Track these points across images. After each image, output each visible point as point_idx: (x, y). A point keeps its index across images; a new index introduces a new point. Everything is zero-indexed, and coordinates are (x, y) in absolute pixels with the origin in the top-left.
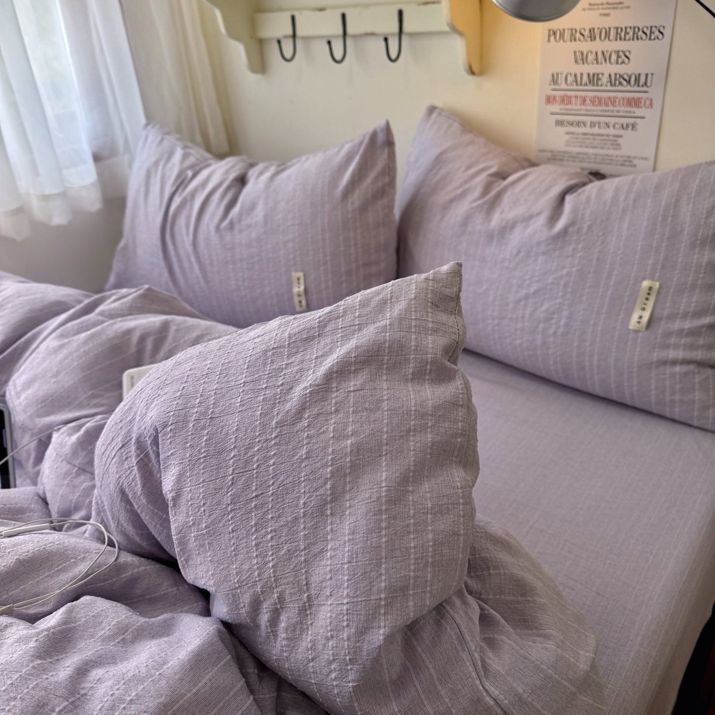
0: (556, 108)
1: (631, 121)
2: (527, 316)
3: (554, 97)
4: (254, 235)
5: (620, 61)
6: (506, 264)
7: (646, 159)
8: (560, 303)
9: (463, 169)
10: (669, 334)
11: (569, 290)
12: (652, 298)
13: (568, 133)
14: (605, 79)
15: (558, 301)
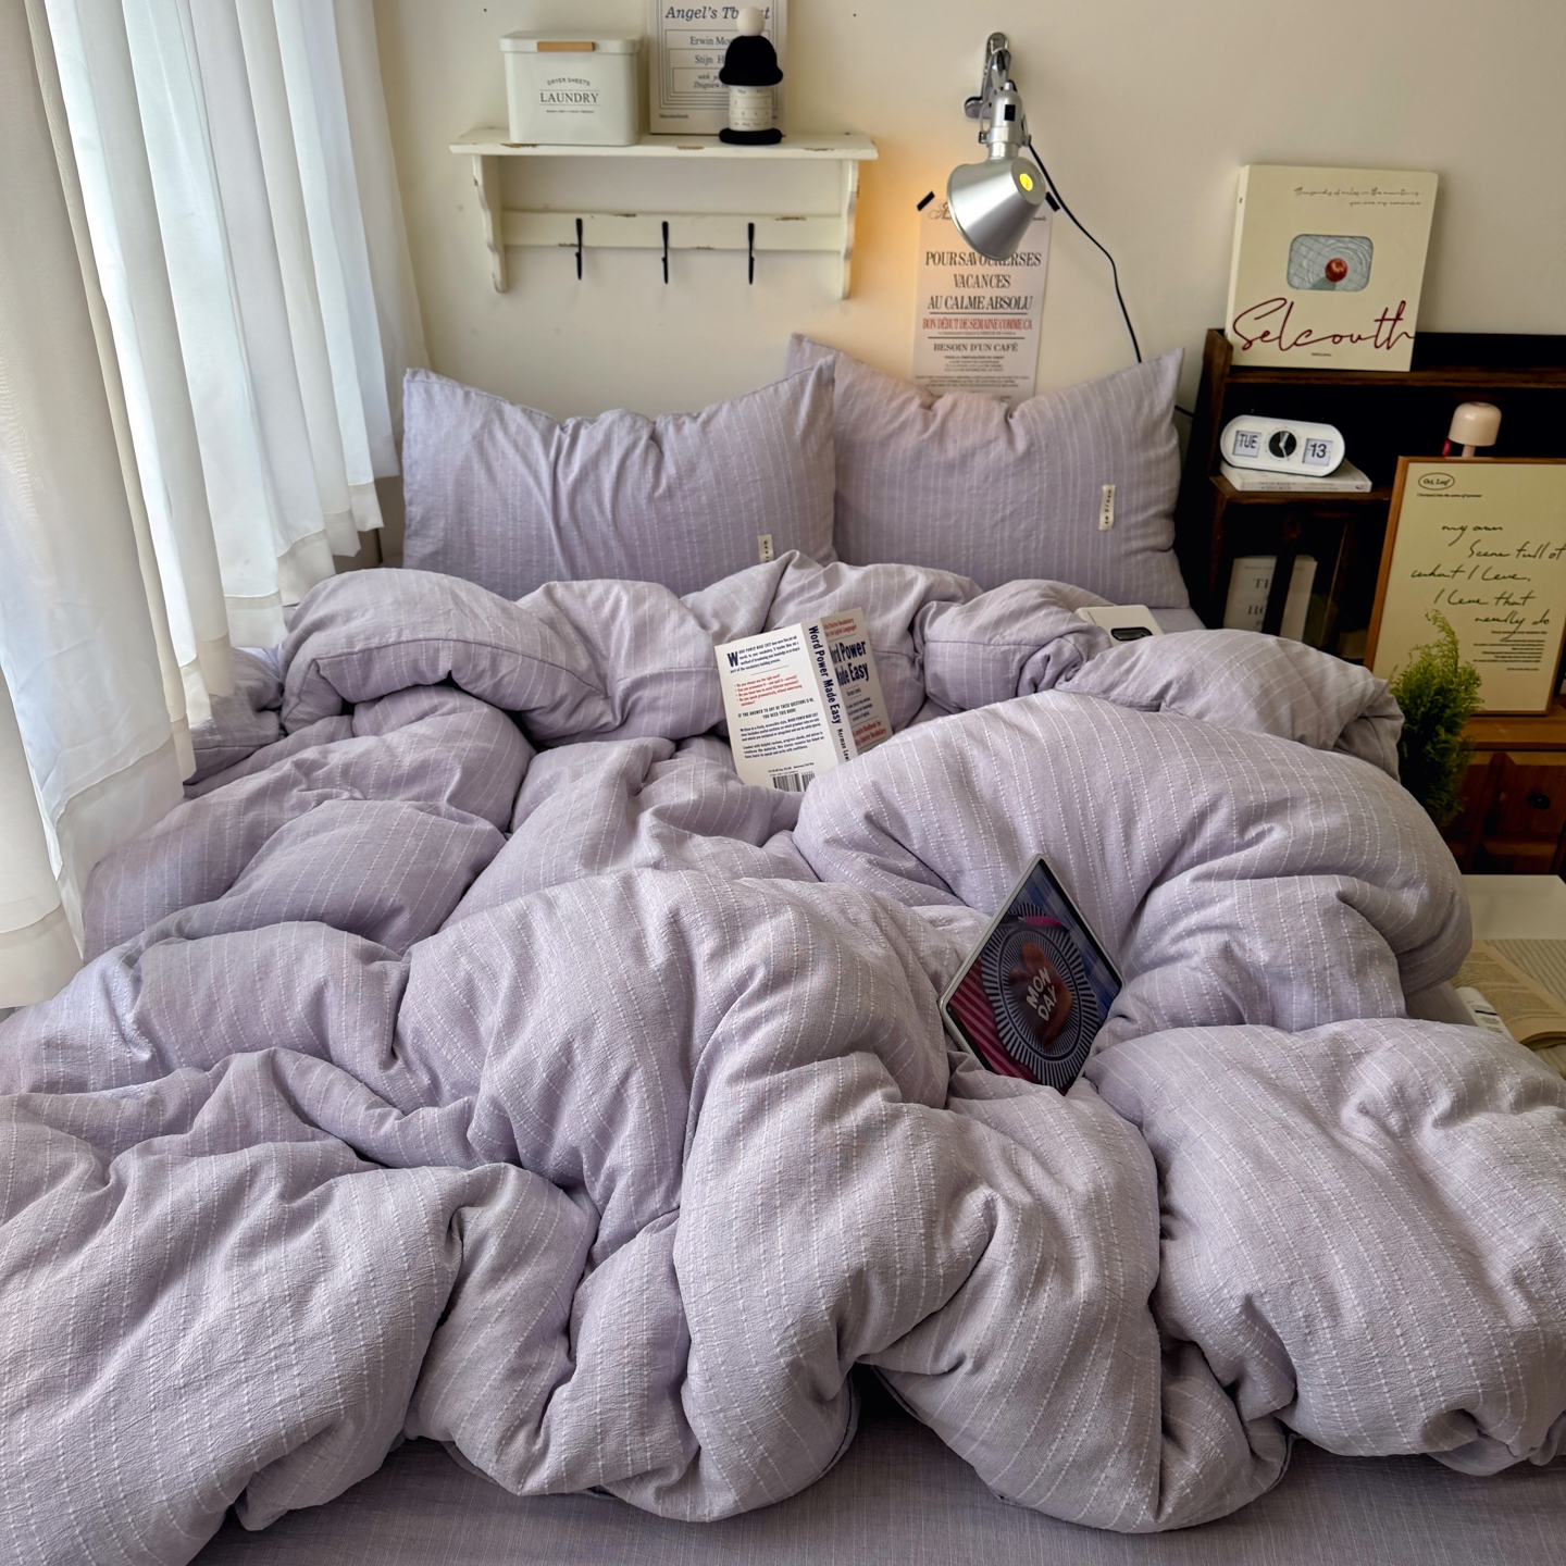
0: (935, 332)
1: (1011, 342)
2: (1006, 539)
3: (933, 321)
4: (704, 499)
5: (1000, 285)
6: (975, 491)
7: (1026, 378)
8: (1037, 519)
9: (885, 401)
10: (1128, 529)
11: (1044, 505)
12: (1112, 500)
13: (947, 357)
14: (986, 302)
15: (1035, 517)
